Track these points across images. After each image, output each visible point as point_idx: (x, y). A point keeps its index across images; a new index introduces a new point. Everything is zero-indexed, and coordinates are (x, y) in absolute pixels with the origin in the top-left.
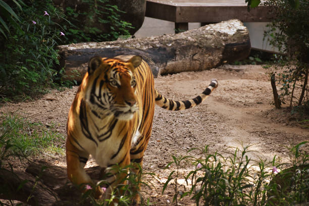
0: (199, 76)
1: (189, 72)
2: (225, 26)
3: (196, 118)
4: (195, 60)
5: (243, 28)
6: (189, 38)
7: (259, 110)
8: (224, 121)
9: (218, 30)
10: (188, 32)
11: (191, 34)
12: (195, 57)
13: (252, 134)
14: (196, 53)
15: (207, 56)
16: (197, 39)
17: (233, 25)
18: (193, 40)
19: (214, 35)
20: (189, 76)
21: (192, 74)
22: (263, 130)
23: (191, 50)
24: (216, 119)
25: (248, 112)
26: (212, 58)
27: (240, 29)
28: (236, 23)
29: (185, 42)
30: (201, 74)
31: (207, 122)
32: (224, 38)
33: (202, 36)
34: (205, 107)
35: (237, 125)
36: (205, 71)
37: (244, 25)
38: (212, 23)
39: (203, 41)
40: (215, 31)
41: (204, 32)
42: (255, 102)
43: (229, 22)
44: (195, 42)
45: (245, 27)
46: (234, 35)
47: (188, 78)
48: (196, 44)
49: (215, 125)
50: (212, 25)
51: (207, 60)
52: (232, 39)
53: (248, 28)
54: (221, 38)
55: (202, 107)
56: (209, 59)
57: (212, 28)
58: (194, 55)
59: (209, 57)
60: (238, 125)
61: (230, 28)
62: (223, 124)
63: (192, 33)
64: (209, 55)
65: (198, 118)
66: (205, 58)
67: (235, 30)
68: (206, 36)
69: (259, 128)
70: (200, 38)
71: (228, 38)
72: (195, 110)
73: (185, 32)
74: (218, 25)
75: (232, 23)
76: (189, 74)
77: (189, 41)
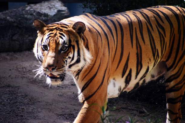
0: (18, 57)
1: (8, 53)
2: (46, 7)
3: (5, 101)
4: (15, 40)
5: (64, 8)
6: (8, 18)
7: (71, 92)
8: (33, 104)
9: (38, 10)
10: (7, 11)
11: (9, 14)
12: (15, 38)
13: (60, 117)
14: (16, 34)
15: (27, 36)
16: (16, 19)
17: (54, 5)
18: (13, 20)
19: (34, 15)
20: (8, 57)
21: (11, 55)
22: (72, 113)
23: (10, 31)
24: (26, 101)
25: (60, 94)
26: (32, 39)
27: (61, 9)
28: (56, 3)
29: (4, 22)
30: (21, 55)
31: (17, 104)
32: (44, 18)
33: (22, 16)
34: (17, 89)
35: (46, 107)
36: (24, 52)
37: (65, 6)
38: (33, 3)
39: (22, 21)
40: (35, 11)
41: (24, 12)
42: (70, 84)
43: (50, 2)
44: (14, 22)
45: (66, 8)
46: (55, 15)
47: (7, 59)
48: (15, 24)
49: (23, 107)
50: (32, 5)
51: (27, 41)
52: (53, 20)
53: (68, 8)
54: (41, 18)
55: (13, 89)
56: (29, 39)
57: (32, 8)
58: (13, 35)
59: (29, 38)
60: (48, 107)
61: (50, 8)
62: (32, 106)
63: (12, 12)
64: (29, 36)
65: (7, 100)
66: (25, 38)
67: (56, 11)
68: (26, 16)
69: (68, 110)
70: (19, 19)
71: (48, 18)
72: (5, 92)
73: (4, 12)
74: (38, 5)
75: (53, 4)
76: (8, 55)
77: (8, 21)
